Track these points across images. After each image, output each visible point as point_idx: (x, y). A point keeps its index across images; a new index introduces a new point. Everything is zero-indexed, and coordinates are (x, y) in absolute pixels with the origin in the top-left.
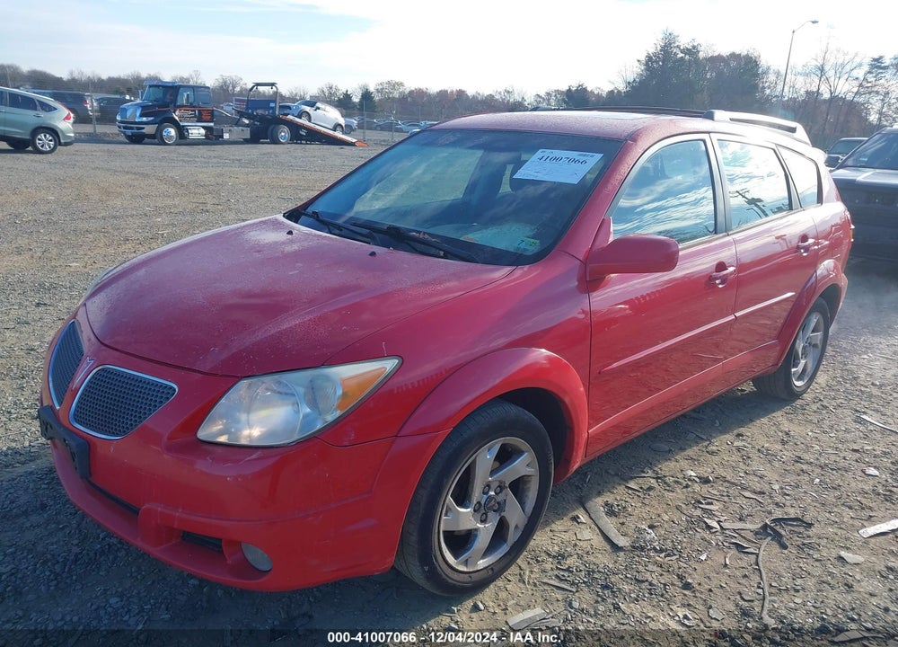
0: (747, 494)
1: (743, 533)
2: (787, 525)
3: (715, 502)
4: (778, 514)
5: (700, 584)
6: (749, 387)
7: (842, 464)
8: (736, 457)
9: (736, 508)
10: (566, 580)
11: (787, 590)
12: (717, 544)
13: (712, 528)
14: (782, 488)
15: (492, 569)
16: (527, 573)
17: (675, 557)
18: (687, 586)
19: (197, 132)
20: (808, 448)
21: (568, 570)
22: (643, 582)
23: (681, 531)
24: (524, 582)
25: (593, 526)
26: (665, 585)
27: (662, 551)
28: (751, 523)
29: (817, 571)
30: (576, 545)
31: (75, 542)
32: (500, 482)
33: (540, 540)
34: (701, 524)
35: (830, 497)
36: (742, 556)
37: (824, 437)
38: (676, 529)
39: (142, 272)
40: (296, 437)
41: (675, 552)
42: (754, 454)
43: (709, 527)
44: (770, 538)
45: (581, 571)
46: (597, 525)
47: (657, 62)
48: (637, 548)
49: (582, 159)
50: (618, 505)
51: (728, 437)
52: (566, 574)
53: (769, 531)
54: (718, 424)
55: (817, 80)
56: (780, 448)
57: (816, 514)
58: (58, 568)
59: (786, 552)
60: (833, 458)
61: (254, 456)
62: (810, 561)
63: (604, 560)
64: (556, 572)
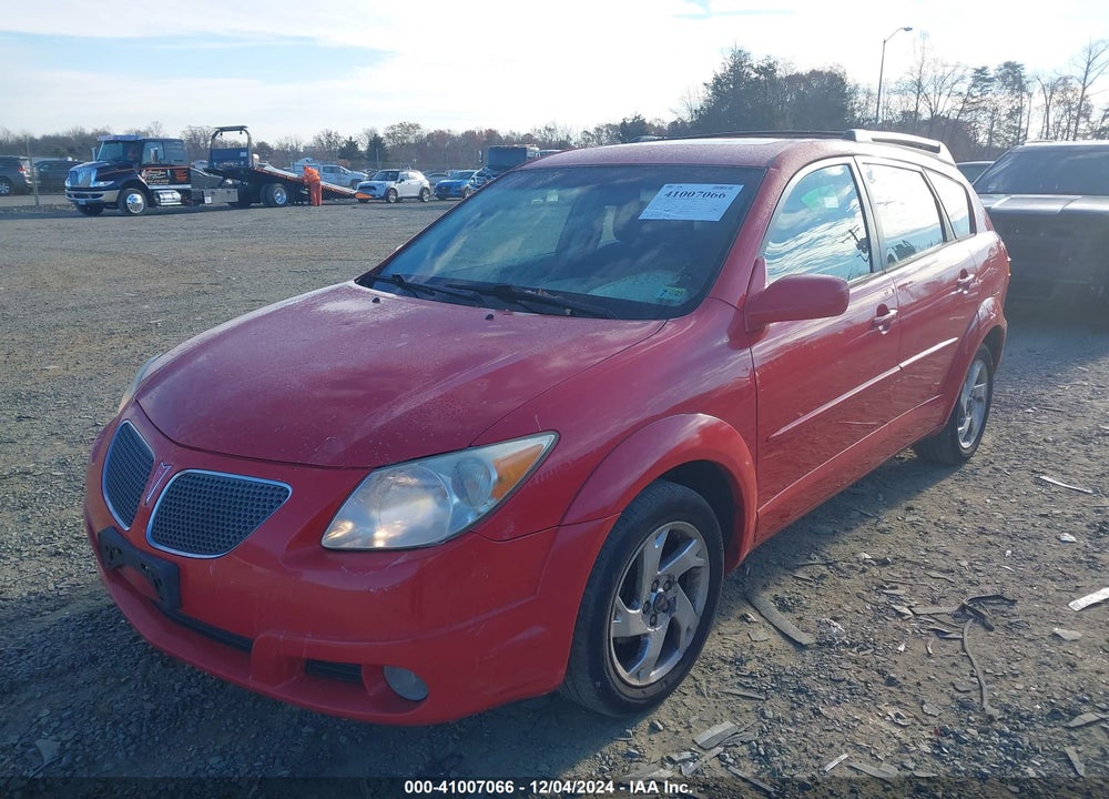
0: (934, 574)
1: (938, 617)
2: (987, 604)
3: (899, 586)
4: (974, 592)
5: (905, 678)
6: (909, 454)
7: (1032, 532)
8: (911, 534)
9: (925, 590)
10: (751, 687)
11: (1004, 676)
12: (913, 632)
13: (904, 615)
14: (971, 564)
15: (666, 682)
16: (704, 683)
17: (868, 652)
18: (891, 682)
19: (170, 197)
20: (990, 518)
21: (751, 675)
22: (840, 681)
23: (869, 621)
24: (703, 695)
25: (767, 624)
26: (866, 683)
27: (852, 645)
28: (945, 605)
29: (1034, 652)
30: (752, 647)
31: (146, 697)
32: (669, 576)
33: (711, 646)
34: (890, 611)
35: (1027, 568)
36: (945, 642)
37: (1004, 504)
38: (863, 620)
39: (202, 358)
40: (447, 533)
41: (868, 644)
42: (930, 528)
43: (900, 615)
44: (971, 620)
45: (766, 675)
46: (771, 623)
47: (727, 85)
48: (825, 644)
49: (719, 192)
50: (790, 599)
51: (898, 512)
52: (750, 681)
53: (968, 612)
54: (881, 499)
55: (914, 97)
56: (959, 519)
57: (1016, 590)
58: (133, 730)
59: (992, 634)
60: (1020, 526)
61: (400, 561)
62: (1022, 642)
63: (789, 661)
64: (737, 680)
